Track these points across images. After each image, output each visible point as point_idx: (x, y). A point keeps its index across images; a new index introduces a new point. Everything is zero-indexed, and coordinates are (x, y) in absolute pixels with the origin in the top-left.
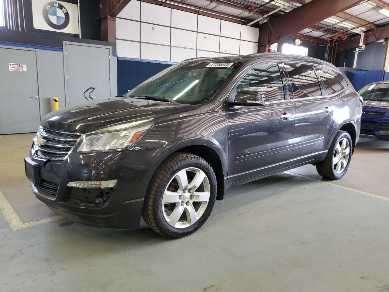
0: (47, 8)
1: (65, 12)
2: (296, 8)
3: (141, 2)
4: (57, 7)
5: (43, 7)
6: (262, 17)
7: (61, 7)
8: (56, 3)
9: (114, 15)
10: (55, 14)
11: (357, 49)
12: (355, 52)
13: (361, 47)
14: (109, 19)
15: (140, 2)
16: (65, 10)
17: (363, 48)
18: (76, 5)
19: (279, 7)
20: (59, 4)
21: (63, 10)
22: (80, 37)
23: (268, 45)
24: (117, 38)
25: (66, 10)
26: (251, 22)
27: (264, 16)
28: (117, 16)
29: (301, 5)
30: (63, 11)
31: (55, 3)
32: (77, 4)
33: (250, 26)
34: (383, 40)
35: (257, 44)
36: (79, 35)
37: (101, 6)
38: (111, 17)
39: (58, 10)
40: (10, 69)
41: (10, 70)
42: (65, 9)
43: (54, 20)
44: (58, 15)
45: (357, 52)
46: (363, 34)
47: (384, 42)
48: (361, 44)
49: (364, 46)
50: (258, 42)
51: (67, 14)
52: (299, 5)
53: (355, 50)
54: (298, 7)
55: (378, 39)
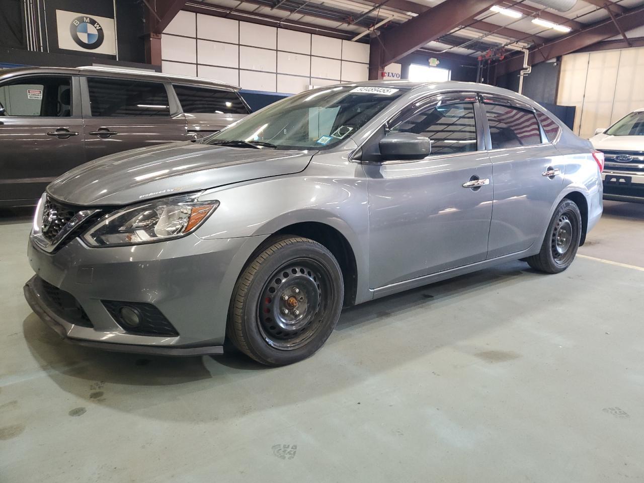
0: (75, 24)
1: (97, 28)
2: (411, 18)
3: (198, 14)
4: (88, 22)
5: (71, 22)
6: (369, 30)
7: (93, 22)
8: (87, 18)
9: (159, 32)
10: (85, 31)
11: (522, 73)
12: (520, 77)
13: (526, 69)
14: (152, 36)
15: (196, 15)
16: (98, 26)
17: (529, 71)
18: (112, 20)
19: (388, 18)
20: (90, 19)
21: (95, 25)
22: (117, 60)
23: (380, 67)
24: (163, 59)
25: (100, 26)
26: (357, 36)
27: (370, 29)
28: (163, 32)
29: (418, 15)
30: (96, 27)
31: (85, 18)
32: (114, 18)
33: (356, 41)
34: (554, 60)
35: (368, 66)
36: (116, 56)
37: (144, 21)
38: (155, 35)
39: (90, 26)
40: (29, 96)
41: (29, 98)
42: (98, 24)
43: (84, 38)
44: (89, 32)
45: (522, 77)
46: (527, 52)
47: (554, 63)
48: (525, 65)
49: (531, 68)
50: (368, 62)
51: (100, 31)
52: (415, 15)
53: (520, 74)
54: (413, 17)
55: (547, 59)
